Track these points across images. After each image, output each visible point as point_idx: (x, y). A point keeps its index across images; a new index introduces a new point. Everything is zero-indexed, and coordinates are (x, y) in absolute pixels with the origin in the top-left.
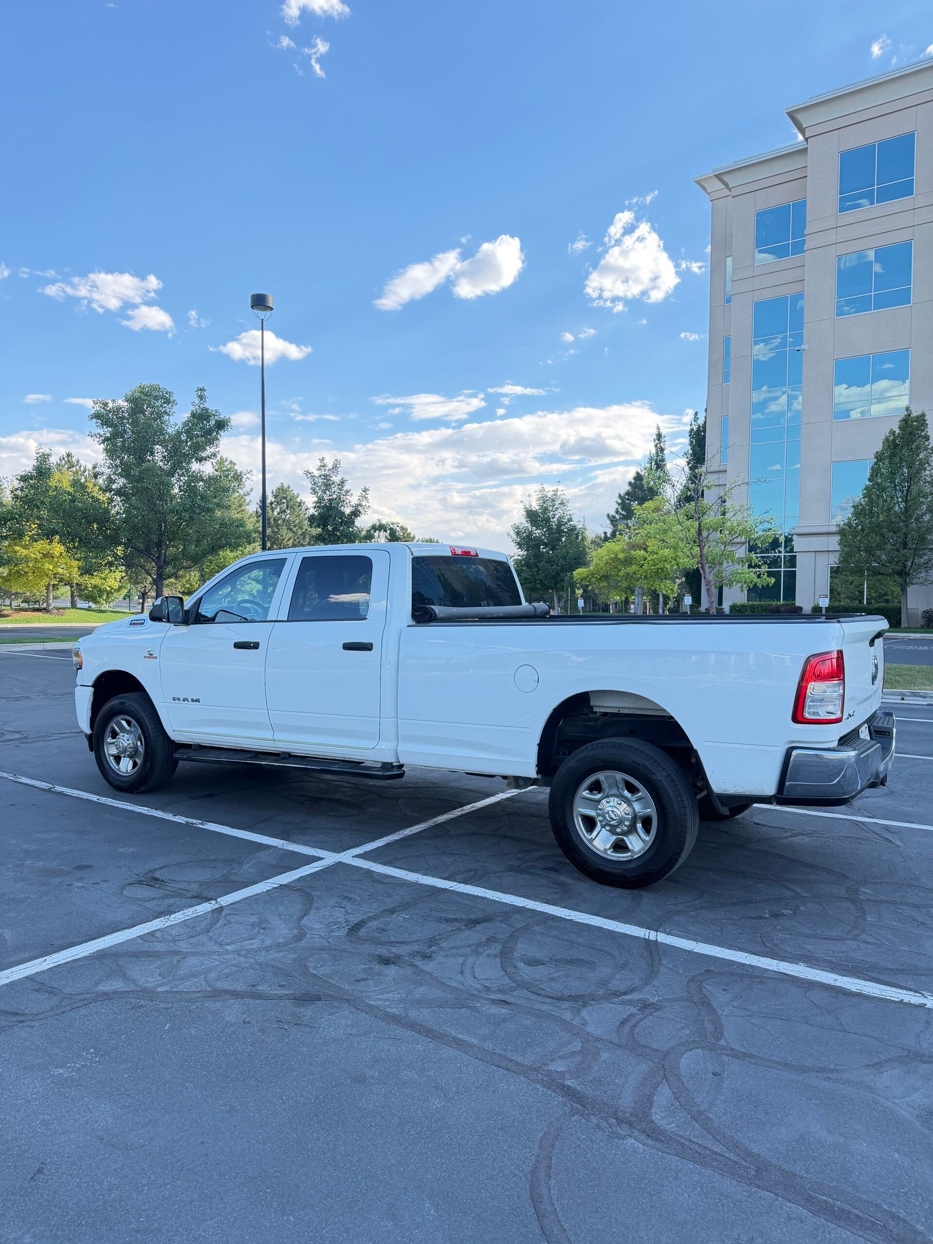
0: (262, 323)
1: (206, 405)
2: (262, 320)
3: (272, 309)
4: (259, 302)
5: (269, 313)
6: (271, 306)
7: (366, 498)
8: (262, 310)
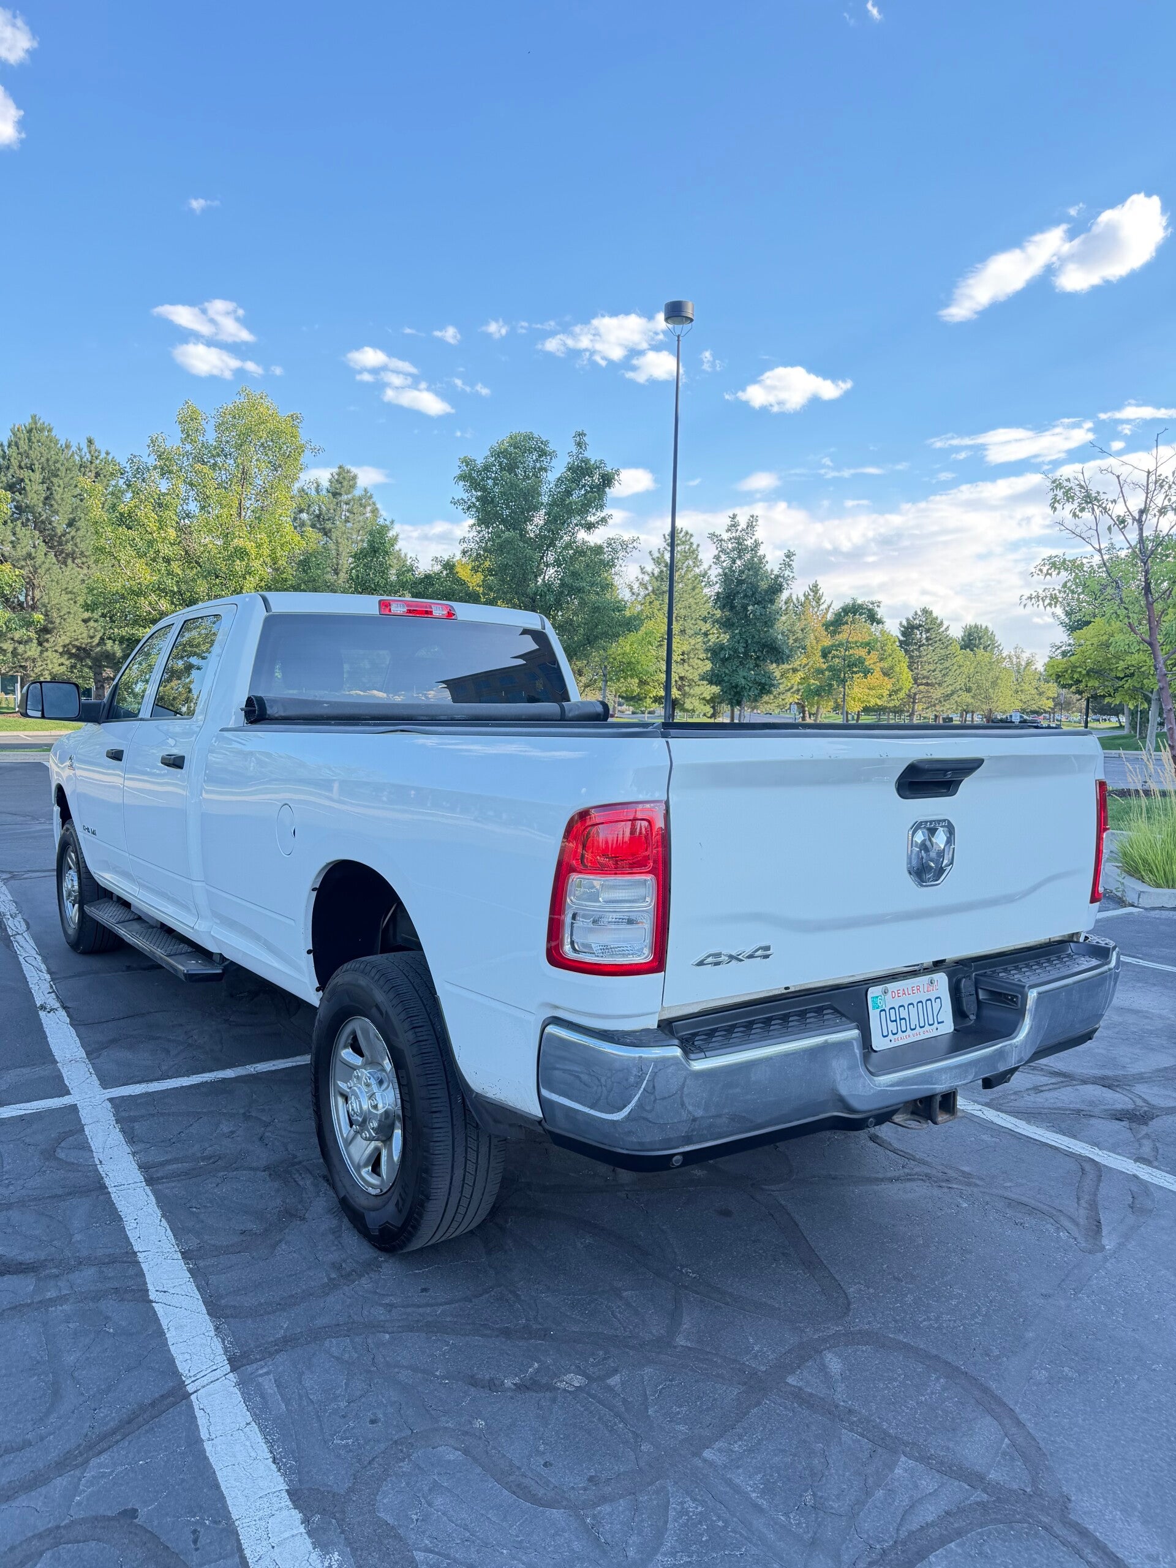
0: (678, 340)
1: (587, 454)
2: (678, 336)
3: (692, 320)
4: (675, 312)
5: (687, 326)
6: (690, 316)
7: (790, 566)
8: (680, 323)
